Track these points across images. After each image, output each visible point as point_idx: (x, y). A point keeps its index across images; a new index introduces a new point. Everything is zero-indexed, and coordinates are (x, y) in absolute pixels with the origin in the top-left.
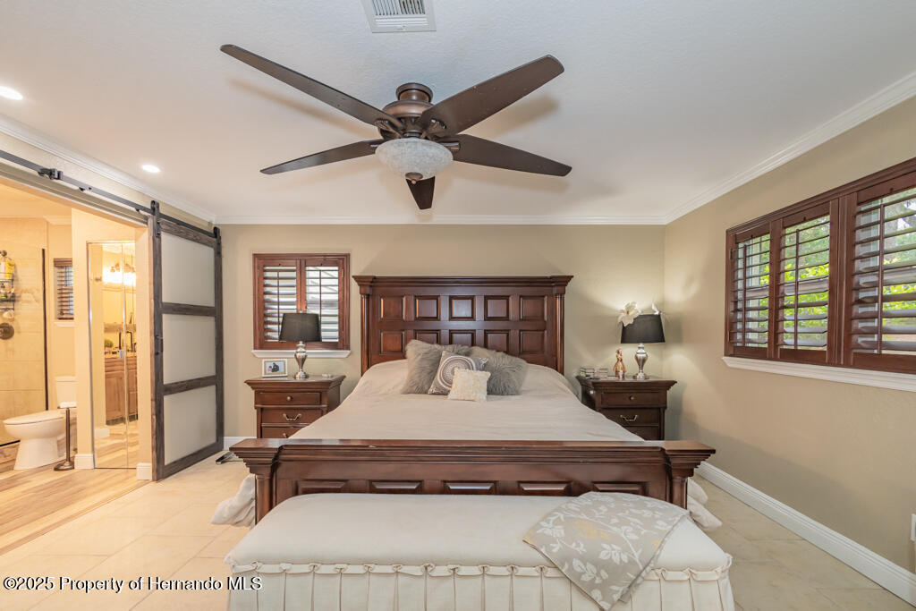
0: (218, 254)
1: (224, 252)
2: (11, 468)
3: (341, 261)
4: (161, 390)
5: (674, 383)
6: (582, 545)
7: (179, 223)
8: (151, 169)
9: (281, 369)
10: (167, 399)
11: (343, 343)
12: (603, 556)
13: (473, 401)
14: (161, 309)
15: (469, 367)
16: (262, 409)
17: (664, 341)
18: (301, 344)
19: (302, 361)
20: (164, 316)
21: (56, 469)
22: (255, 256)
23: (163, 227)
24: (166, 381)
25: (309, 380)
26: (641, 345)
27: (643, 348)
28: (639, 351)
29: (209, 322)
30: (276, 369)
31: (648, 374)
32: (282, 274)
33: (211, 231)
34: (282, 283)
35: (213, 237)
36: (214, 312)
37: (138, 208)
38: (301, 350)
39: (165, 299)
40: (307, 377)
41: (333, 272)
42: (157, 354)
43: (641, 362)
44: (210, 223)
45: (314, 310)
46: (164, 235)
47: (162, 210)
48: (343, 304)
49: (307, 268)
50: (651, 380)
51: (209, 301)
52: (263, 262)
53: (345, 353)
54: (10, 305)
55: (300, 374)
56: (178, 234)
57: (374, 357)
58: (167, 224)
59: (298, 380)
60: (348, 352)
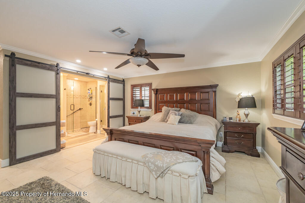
0: (124, 85)
1: (126, 85)
2: (88, 132)
3: (150, 85)
4: (109, 117)
5: (259, 124)
6: (153, 160)
7: (115, 79)
8: (105, 69)
9: (135, 114)
10: (110, 119)
11: (150, 107)
12: (156, 164)
13: (173, 124)
14: (109, 99)
15: (176, 115)
16: (130, 123)
17: (256, 107)
18: (139, 107)
19: (139, 112)
20: (110, 101)
21: (95, 133)
22: (131, 85)
23: (110, 81)
24: (110, 115)
25: (141, 117)
26: (246, 109)
27: (247, 110)
28: (246, 111)
29: (122, 102)
30: (134, 113)
31: (249, 120)
32: (137, 90)
33: (122, 80)
34: (136, 92)
35: (123, 82)
36: (123, 99)
37: (105, 78)
38: (139, 109)
39: (110, 97)
40: (140, 116)
41: (147, 88)
42: (108, 109)
43: (247, 115)
44: (123, 78)
45: (143, 98)
46: (110, 83)
47: (110, 77)
48: (150, 96)
49: (142, 87)
50: (251, 122)
51: (122, 97)
52: (133, 86)
53: (151, 110)
54: (91, 99)
55: (139, 115)
56: (114, 82)
57: (157, 111)
58: (111, 80)
59: (138, 116)
60: (151, 109)
